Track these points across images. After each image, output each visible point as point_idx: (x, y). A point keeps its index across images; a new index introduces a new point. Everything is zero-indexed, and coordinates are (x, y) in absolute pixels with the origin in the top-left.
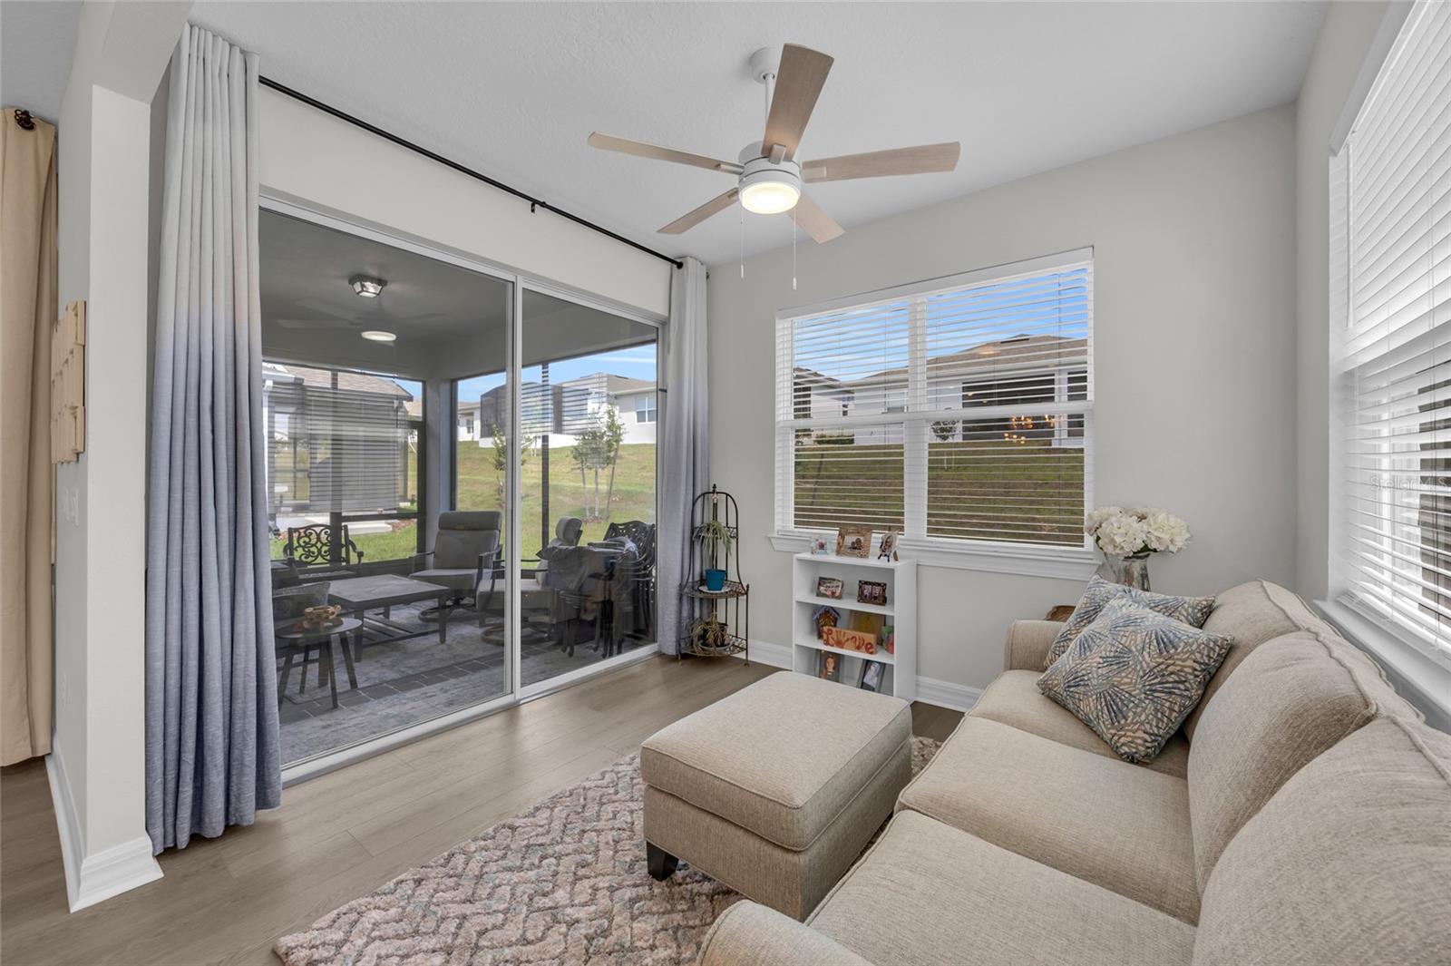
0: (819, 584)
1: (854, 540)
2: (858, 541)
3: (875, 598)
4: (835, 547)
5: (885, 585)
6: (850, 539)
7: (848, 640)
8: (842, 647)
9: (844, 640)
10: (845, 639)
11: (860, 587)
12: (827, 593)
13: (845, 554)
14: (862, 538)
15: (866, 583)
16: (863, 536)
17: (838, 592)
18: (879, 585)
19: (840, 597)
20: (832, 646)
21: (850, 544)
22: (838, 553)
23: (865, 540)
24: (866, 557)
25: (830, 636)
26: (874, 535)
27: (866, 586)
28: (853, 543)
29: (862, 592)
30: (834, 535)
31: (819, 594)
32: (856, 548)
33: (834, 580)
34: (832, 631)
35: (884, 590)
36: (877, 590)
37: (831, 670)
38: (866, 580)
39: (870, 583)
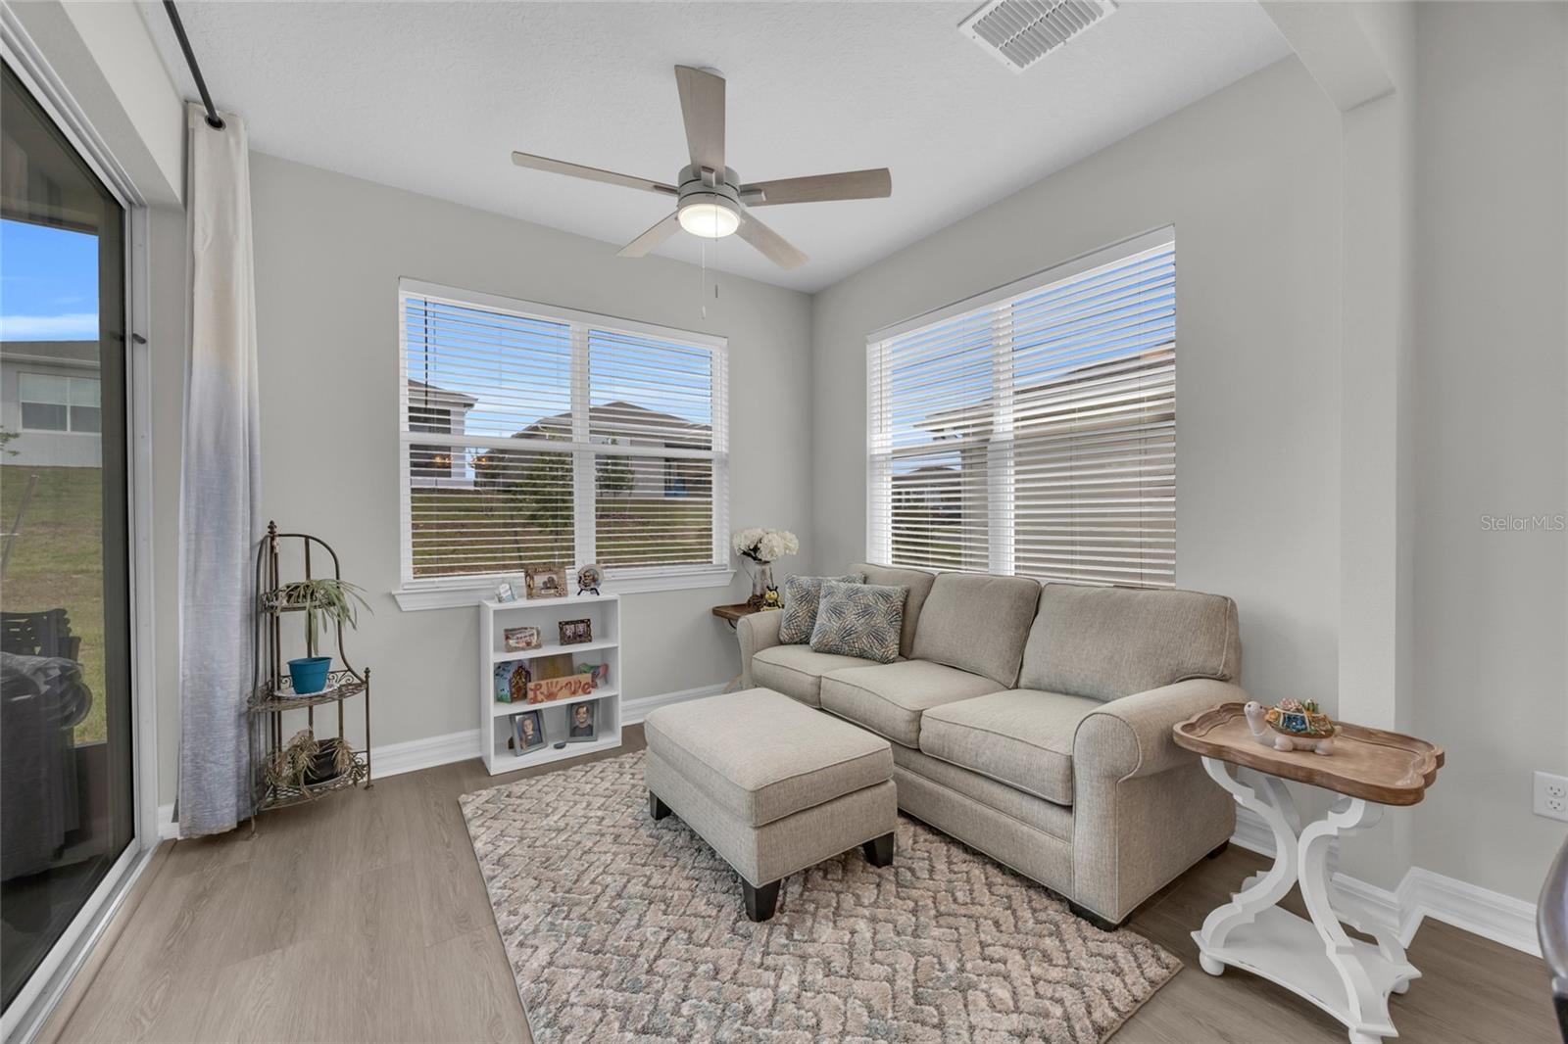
0: (507, 638)
1: (546, 580)
2: (551, 580)
3: (580, 636)
4: (525, 591)
5: (589, 620)
6: (540, 580)
7: (561, 688)
8: (555, 699)
9: (555, 690)
10: (559, 687)
11: (561, 629)
12: (521, 645)
13: (540, 596)
14: (554, 577)
15: (567, 623)
16: (556, 573)
17: (534, 642)
18: (582, 621)
19: (538, 646)
20: (542, 701)
21: (541, 585)
22: (530, 596)
23: (559, 578)
24: (565, 595)
25: (538, 692)
26: (567, 571)
27: (567, 626)
28: (545, 583)
29: (565, 633)
30: (519, 577)
31: (510, 649)
32: (549, 588)
33: (526, 628)
34: (541, 686)
35: (589, 626)
36: (581, 628)
37: (531, 732)
38: (567, 620)
39: (572, 622)
